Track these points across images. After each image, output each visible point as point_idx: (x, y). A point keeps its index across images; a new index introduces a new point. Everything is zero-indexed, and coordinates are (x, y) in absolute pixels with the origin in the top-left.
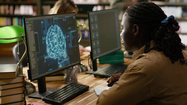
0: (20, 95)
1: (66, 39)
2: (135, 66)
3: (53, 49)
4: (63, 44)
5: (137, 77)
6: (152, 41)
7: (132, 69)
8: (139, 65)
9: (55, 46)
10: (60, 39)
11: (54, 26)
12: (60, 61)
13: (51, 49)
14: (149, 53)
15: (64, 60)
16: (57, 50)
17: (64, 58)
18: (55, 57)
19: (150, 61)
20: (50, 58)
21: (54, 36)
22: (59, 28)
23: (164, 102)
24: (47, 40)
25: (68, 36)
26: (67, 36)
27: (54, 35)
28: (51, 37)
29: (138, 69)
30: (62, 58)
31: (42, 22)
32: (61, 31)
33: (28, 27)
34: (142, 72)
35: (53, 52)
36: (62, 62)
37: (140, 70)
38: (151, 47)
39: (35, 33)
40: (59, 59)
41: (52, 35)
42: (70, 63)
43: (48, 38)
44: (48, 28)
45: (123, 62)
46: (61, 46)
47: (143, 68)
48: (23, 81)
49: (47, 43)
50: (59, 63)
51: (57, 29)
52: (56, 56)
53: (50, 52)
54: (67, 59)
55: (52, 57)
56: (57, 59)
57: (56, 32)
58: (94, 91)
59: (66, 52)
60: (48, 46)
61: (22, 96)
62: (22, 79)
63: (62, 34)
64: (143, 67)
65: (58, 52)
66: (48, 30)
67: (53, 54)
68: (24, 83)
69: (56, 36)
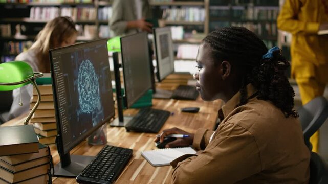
0: (43, 178)
1: (99, 80)
2: (238, 125)
3: (85, 99)
4: (96, 89)
5: (242, 142)
6: (249, 86)
7: (233, 130)
8: (244, 123)
9: (89, 93)
10: (93, 82)
11: (85, 61)
12: (95, 115)
13: (83, 99)
14: (251, 104)
15: (98, 114)
16: (91, 99)
17: (98, 111)
18: (88, 111)
19: (260, 117)
20: (84, 113)
21: (87, 78)
22: (91, 65)
23: (278, 176)
24: (79, 85)
25: (101, 76)
26: (99, 76)
27: (86, 76)
28: (83, 79)
29: (244, 130)
30: (96, 110)
31: (72, 57)
32: (93, 68)
33: (56, 67)
34: (250, 134)
35: (86, 102)
36: (97, 116)
37: (246, 130)
38: (250, 94)
39: (65, 75)
40: (93, 113)
41: (84, 76)
42: (105, 117)
43: (80, 81)
44: (79, 66)
45: (152, 106)
46: (94, 91)
47: (251, 128)
48: (48, 154)
49: (79, 90)
50: (93, 119)
51: (88, 67)
52: (89, 108)
53: (83, 102)
54: (102, 112)
55: (85, 111)
56: (91, 113)
57: (88, 71)
58: (142, 158)
59: (100, 100)
60: (80, 93)
61: (46, 178)
62: (47, 151)
63: (94, 74)
64: (251, 126)
65: (91, 103)
66: (79, 68)
67: (86, 105)
68: (49, 158)
69: (88, 77)
